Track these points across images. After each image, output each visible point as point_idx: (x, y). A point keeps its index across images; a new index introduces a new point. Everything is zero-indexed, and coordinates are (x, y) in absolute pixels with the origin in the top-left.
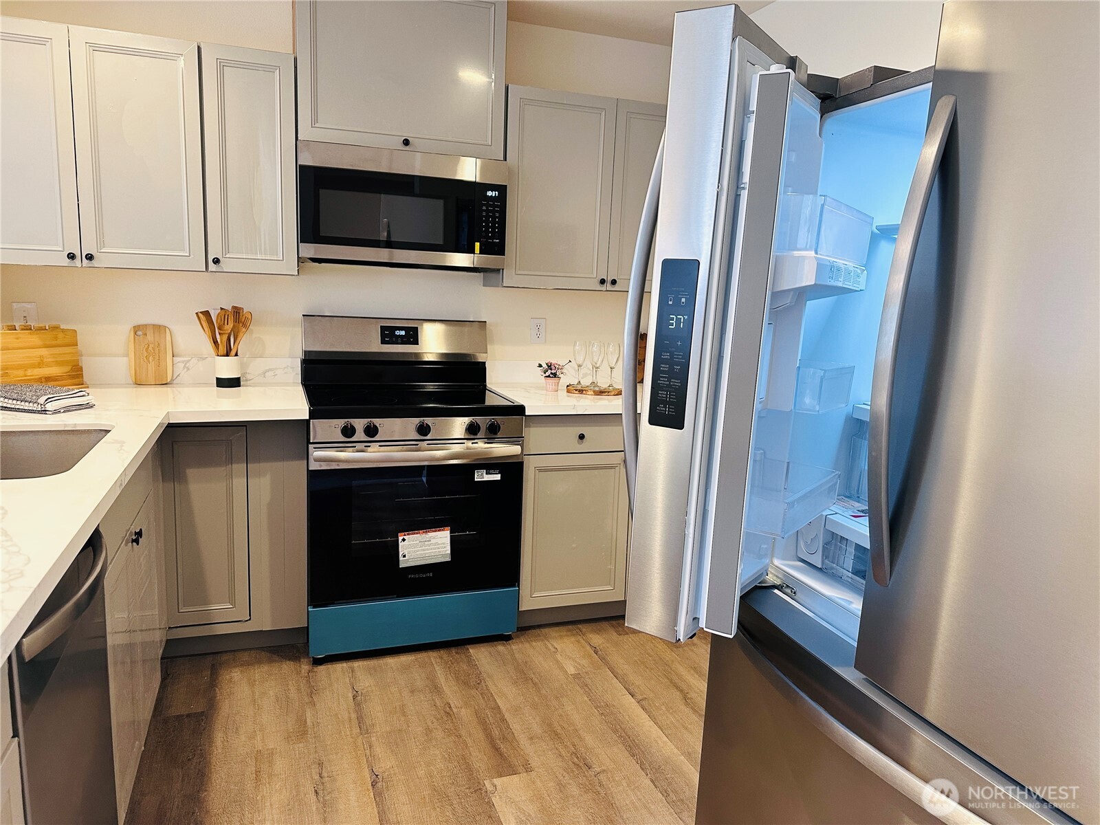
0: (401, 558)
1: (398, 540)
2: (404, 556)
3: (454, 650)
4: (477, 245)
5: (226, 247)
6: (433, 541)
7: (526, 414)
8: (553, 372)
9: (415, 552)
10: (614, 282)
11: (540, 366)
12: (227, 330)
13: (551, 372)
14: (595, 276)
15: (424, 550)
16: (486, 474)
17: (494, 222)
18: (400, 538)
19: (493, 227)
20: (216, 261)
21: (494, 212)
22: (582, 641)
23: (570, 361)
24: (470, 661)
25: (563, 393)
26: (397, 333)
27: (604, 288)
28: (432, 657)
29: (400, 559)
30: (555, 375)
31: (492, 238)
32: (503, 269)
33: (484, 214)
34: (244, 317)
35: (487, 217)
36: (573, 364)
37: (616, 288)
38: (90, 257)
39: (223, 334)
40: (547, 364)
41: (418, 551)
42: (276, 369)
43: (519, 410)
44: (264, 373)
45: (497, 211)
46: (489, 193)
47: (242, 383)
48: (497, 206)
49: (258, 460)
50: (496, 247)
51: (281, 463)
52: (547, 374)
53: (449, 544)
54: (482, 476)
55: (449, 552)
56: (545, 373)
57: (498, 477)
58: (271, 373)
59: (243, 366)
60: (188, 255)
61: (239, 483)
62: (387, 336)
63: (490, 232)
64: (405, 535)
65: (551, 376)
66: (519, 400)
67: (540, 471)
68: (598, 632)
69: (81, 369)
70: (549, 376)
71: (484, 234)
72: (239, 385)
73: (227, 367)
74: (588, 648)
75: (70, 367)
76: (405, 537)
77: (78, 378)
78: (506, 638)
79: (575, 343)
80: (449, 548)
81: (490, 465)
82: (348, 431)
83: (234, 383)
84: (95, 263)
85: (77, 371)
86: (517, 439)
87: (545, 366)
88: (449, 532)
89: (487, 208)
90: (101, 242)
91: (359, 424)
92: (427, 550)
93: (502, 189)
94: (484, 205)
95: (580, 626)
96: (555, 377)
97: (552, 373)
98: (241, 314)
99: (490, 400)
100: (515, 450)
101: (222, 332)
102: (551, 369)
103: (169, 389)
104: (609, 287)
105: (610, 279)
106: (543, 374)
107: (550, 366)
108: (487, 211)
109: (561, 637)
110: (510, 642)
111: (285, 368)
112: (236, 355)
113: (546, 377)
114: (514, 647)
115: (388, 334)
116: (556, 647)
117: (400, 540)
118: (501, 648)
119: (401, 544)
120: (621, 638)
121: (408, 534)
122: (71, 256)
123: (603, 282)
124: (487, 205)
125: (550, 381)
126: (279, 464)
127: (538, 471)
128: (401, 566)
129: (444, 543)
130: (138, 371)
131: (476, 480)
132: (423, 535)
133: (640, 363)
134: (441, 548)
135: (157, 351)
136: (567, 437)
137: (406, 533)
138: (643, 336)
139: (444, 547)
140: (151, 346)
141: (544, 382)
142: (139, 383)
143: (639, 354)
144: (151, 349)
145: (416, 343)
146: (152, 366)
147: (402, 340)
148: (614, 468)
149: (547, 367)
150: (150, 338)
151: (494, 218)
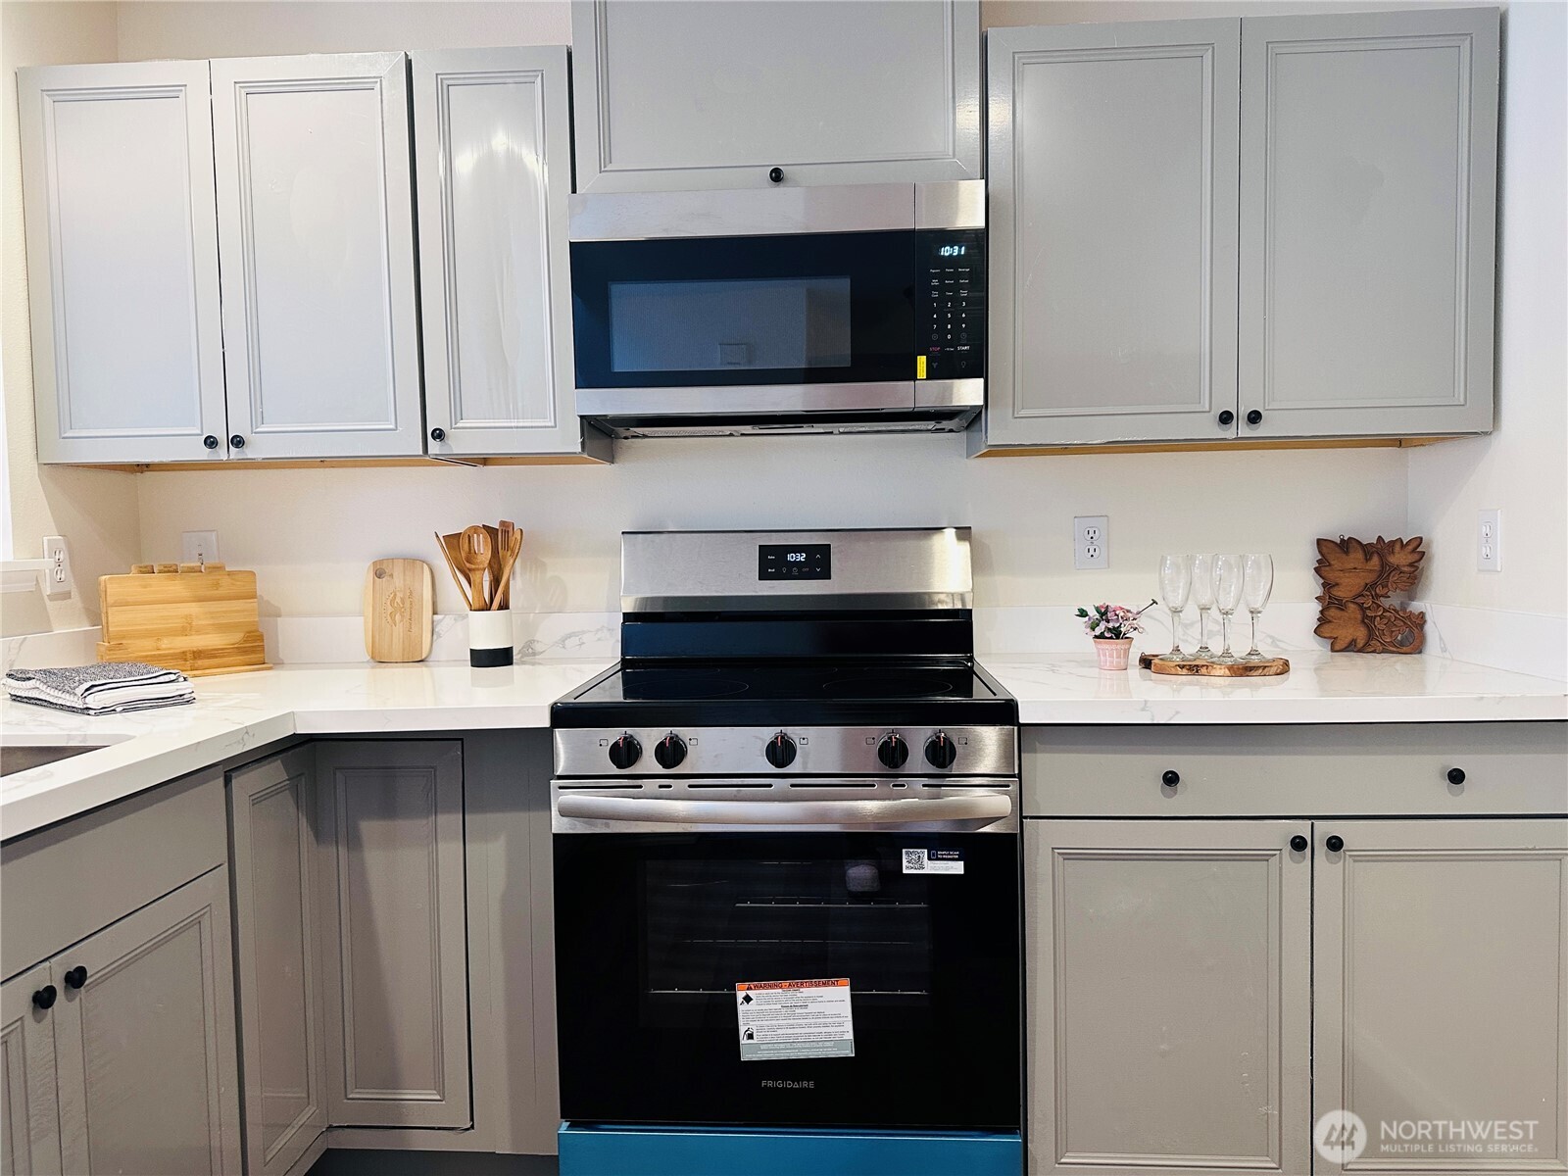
0: (744, 1041)
1: (736, 999)
2: (751, 1037)
4: (922, 361)
5: (455, 409)
6: (812, 1008)
7: (1021, 721)
8: (1110, 625)
9: (772, 1028)
10: (1254, 417)
11: (1083, 613)
12: (481, 563)
13: (1109, 626)
14: (1207, 409)
15: (792, 1027)
16: (929, 859)
17: (958, 309)
18: (740, 995)
19: (957, 321)
20: (439, 435)
21: (956, 288)
23: (1155, 602)
25: (1135, 671)
26: (791, 557)
27: (1229, 433)
29: (742, 1042)
30: (1117, 634)
31: (954, 343)
32: (984, 410)
33: (935, 294)
34: (512, 539)
35: (942, 300)
36: (1161, 611)
37: (1263, 431)
38: (238, 442)
39: (472, 572)
40: (1098, 609)
41: (780, 1027)
42: (583, 632)
44: (563, 640)
45: (963, 286)
46: (946, 251)
47: (515, 660)
48: (964, 275)
49: (483, 808)
50: (963, 360)
51: (526, 814)
52: (1098, 631)
53: (850, 1018)
54: (918, 863)
55: (850, 1036)
56: (1093, 629)
57: (957, 868)
58: (574, 641)
60: (392, 427)
61: (449, 851)
62: (772, 564)
64: (749, 989)
65: (1106, 634)
66: (1011, 690)
67: (1067, 857)
69: (261, 638)
70: (1101, 636)
71: (935, 337)
72: (510, 662)
73: (488, 631)
75: (242, 635)
76: (750, 993)
77: (253, 652)
79: (1163, 560)
80: (849, 1026)
81: (937, 838)
83: (501, 657)
84: (249, 453)
85: (255, 641)
86: (1002, 779)
87: (1093, 613)
88: (848, 988)
89: (941, 281)
90: (258, 416)
91: (649, 739)
92: (801, 1026)
94: (935, 276)
96: (1118, 638)
97: (1109, 629)
98: (511, 534)
100: (1000, 804)
101: (473, 566)
102: (1109, 621)
103: (424, 669)
104: (1246, 431)
105: (1244, 411)
106: (1089, 630)
107: (1103, 613)
108: (941, 288)
111: (598, 630)
112: (504, 606)
113: (1096, 637)
115: (774, 561)
117: (740, 1000)
119: (742, 1008)
121: (757, 987)
122: (211, 442)
123: (1226, 418)
124: (941, 277)
125: (1107, 647)
127: (1061, 858)
128: (745, 1057)
129: (838, 1016)
130: (377, 639)
131: (905, 871)
132: (790, 993)
133: (1341, 605)
134: (834, 1025)
135: (407, 605)
136: (1136, 773)
137: (752, 984)
138: (1346, 545)
139: (840, 1025)
140: (399, 595)
141: (1095, 650)
142: (379, 660)
143: (1337, 584)
144: (398, 600)
145: (826, 574)
146: (399, 630)
147: (800, 571)
148: (1266, 858)
149: (1098, 616)
150: (398, 581)
151: (956, 300)
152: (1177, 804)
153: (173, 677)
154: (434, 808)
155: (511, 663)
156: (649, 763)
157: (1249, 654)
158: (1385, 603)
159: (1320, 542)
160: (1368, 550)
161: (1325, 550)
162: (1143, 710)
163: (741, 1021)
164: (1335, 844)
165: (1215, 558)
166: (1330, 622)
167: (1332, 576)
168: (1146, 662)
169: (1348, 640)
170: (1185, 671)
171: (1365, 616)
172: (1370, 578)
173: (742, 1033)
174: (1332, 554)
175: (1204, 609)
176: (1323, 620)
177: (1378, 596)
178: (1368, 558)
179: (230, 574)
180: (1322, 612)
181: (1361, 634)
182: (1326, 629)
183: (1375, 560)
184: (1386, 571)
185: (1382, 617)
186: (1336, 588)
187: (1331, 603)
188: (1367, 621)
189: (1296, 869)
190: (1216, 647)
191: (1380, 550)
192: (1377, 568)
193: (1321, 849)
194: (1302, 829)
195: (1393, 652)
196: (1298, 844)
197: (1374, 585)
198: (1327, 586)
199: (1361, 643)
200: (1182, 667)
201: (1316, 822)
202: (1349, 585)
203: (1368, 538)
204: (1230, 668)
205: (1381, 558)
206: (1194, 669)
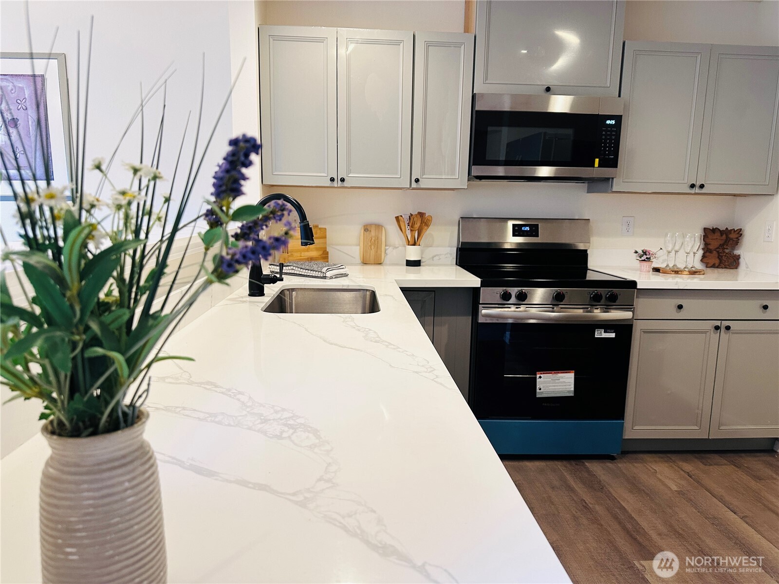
0: (538, 391)
1: (536, 377)
2: (540, 389)
3: (573, 463)
4: (597, 160)
5: (423, 172)
6: (561, 380)
7: (638, 287)
8: (648, 256)
9: (547, 387)
10: (702, 186)
11: (636, 252)
12: (416, 227)
14: (687, 182)
15: (554, 386)
16: (604, 332)
17: (610, 143)
18: (538, 376)
19: (610, 147)
20: (417, 180)
21: (611, 135)
22: (675, 467)
23: (661, 249)
24: (588, 471)
26: (524, 229)
27: (693, 191)
28: (558, 465)
30: (649, 259)
31: (609, 155)
32: (613, 178)
33: (604, 137)
34: (426, 219)
35: (606, 139)
36: (663, 252)
37: (704, 191)
38: (343, 180)
39: (413, 230)
40: (643, 251)
41: (550, 386)
42: (440, 255)
43: (633, 284)
44: (433, 257)
45: (614, 135)
46: (608, 122)
47: (421, 264)
48: (613, 131)
49: (441, 314)
50: (611, 161)
51: (455, 317)
52: (643, 258)
53: (573, 383)
54: (600, 334)
55: (573, 389)
56: (641, 258)
57: (613, 335)
58: (437, 258)
59: (422, 252)
60: (399, 177)
62: (517, 231)
63: (607, 151)
64: (541, 374)
65: (646, 260)
66: (630, 277)
67: (645, 332)
68: (686, 461)
69: (327, 253)
70: (644, 260)
71: (602, 152)
72: (420, 265)
73: (413, 253)
74: (682, 473)
76: (541, 375)
77: (326, 259)
78: (611, 458)
79: (667, 234)
80: (573, 386)
81: (607, 326)
82: (506, 296)
83: (416, 263)
84: (345, 184)
85: (326, 254)
86: (628, 306)
87: (640, 252)
88: (573, 374)
89: (606, 133)
90: (349, 170)
91: (514, 291)
92: (557, 386)
93: (618, 118)
94: (604, 131)
95: (669, 455)
96: (649, 261)
97: (647, 258)
98: (424, 217)
100: (627, 315)
101: (413, 229)
102: (646, 255)
103: (381, 267)
104: (697, 190)
105: (698, 184)
106: (639, 258)
107: (645, 253)
108: (606, 135)
109: (656, 462)
110: (615, 461)
111: (446, 254)
112: (420, 244)
113: (642, 260)
114: (620, 465)
116: (655, 469)
118: (609, 465)
119: (538, 380)
120: (707, 467)
121: (544, 373)
122: (332, 180)
123: (693, 186)
124: (606, 131)
125: (645, 264)
126: (453, 319)
127: (642, 332)
128: (538, 396)
129: (570, 383)
130: (365, 255)
131: (596, 336)
132: (555, 375)
133: (710, 251)
134: (567, 385)
135: (376, 243)
136: (667, 306)
137: (542, 372)
138: (714, 230)
139: (570, 385)
140: (373, 239)
141: (639, 265)
142: (365, 263)
143: (710, 244)
144: (373, 240)
145: (537, 236)
146: (373, 252)
147: (528, 234)
148: (706, 333)
149: (642, 253)
150: (373, 233)
151: (611, 139)
152: (682, 314)
153: (343, 267)
154: (424, 315)
156: (513, 300)
157: (692, 267)
158: (727, 251)
159: (705, 229)
160: (722, 232)
161: (706, 232)
162: (676, 284)
163: (537, 384)
164: (728, 328)
165: (686, 234)
166: (707, 257)
167: (707, 241)
168: (657, 270)
169: (712, 264)
170: (674, 273)
171: (719, 255)
172: (722, 242)
173: (537, 388)
174: (709, 233)
175: (676, 252)
176: (704, 257)
177: (724, 248)
178: (721, 235)
179: (320, 229)
180: (704, 254)
181: (717, 262)
182: (705, 260)
183: (724, 236)
184: (728, 240)
185: (725, 256)
186: (709, 246)
187: (707, 251)
188: (720, 257)
189: (715, 336)
190: (681, 266)
191: (727, 232)
192: (725, 238)
193: (723, 329)
194: (718, 323)
195: (727, 268)
196: (717, 328)
197: (723, 245)
198: (706, 244)
199: (717, 265)
200: (673, 271)
201: (723, 321)
202: (714, 245)
203: (722, 228)
204: (689, 272)
205: (727, 236)
206: (677, 272)
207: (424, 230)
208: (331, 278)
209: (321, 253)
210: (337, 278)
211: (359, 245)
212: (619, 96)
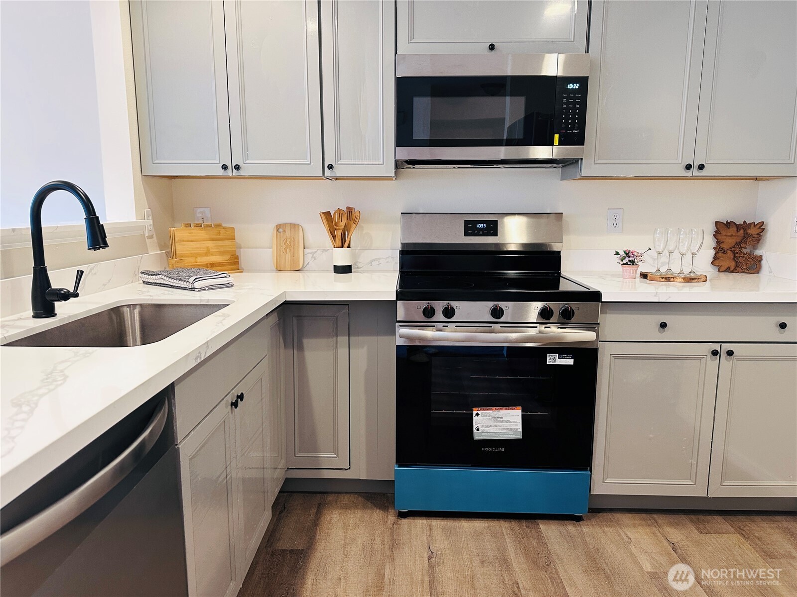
0: (475, 431)
1: (472, 414)
2: (478, 430)
3: (524, 523)
4: (557, 137)
5: (338, 156)
6: (505, 418)
7: (603, 300)
8: (631, 259)
9: (487, 427)
10: (701, 167)
11: (617, 254)
12: (342, 226)
13: (629, 259)
14: (680, 163)
15: (496, 426)
16: (559, 358)
17: (574, 114)
18: (474, 413)
19: (573, 119)
20: (331, 167)
21: (574, 103)
22: (659, 534)
23: (650, 249)
24: (540, 537)
25: (638, 279)
26: (479, 226)
27: (689, 173)
28: (504, 526)
29: (474, 432)
30: (633, 263)
31: (572, 129)
32: (582, 159)
33: (564, 106)
34: (355, 215)
35: (567, 109)
36: (653, 253)
37: (703, 173)
38: (237, 167)
39: (338, 229)
40: (625, 252)
41: (491, 426)
42: (380, 259)
43: (595, 296)
44: (371, 262)
45: (578, 103)
46: (570, 86)
47: (353, 271)
48: (578, 98)
49: (358, 334)
50: (574, 136)
51: (376, 337)
52: (625, 262)
53: (521, 423)
54: (553, 360)
55: (521, 430)
56: (622, 261)
57: (571, 362)
58: (376, 262)
59: (354, 256)
60: (309, 163)
62: (470, 229)
63: (570, 123)
64: (478, 410)
65: (628, 263)
66: (594, 286)
67: (616, 358)
68: (675, 525)
69: (237, 258)
70: (626, 264)
71: (563, 126)
73: (342, 257)
74: (666, 543)
75: (229, 256)
76: (478, 412)
77: (235, 264)
78: (578, 519)
79: (656, 230)
80: (520, 426)
81: (563, 350)
82: (429, 313)
83: (346, 269)
84: (242, 172)
85: (235, 259)
86: (592, 325)
87: (622, 253)
88: (521, 411)
89: (568, 100)
90: (246, 156)
91: (439, 306)
92: (499, 426)
93: (583, 82)
94: (565, 98)
95: (655, 516)
96: (633, 265)
97: (629, 261)
98: (353, 213)
99: (564, 286)
100: (590, 336)
102: (629, 257)
103: (301, 274)
104: (696, 172)
105: (697, 164)
106: (620, 261)
107: (627, 254)
108: (568, 103)
109: (635, 526)
110: (581, 523)
111: (387, 258)
112: (349, 247)
113: (623, 264)
114: (584, 530)
116: (630, 536)
117: (474, 415)
118: (571, 528)
119: (475, 418)
120: (703, 536)
121: (481, 409)
122: (225, 167)
123: (689, 167)
124: (568, 98)
125: (628, 268)
126: (373, 339)
127: (613, 358)
128: (476, 438)
129: (516, 422)
130: (279, 261)
131: (548, 363)
132: (496, 412)
133: (724, 252)
134: (514, 425)
135: (292, 245)
136: (647, 324)
137: (479, 409)
138: (729, 224)
139: (516, 425)
140: (289, 240)
141: (621, 270)
142: (279, 269)
143: (723, 242)
144: (288, 242)
145: (495, 234)
146: (288, 256)
147: (483, 232)
148: (700, 359)
149: (624, 255)
150: (288, 234)
151: (574, 109)
152: (666, 335)
153: (225, 275)
154: (336, 334)
155: (351, 272)
156: (439, 316)
157: (690, 273)
158: (744, 251)
159: (717, 223)
160: (738, 227)
161: (718, 226)
162: (655, 296)
163: (474, 424)
164: (730, 353)
165: (679, 230)
166: (719, 259)
167: (721, 238)
168: (644, 276)
169: (726, 267)
170: (664, 280)
171: (735, 257)
172: (738, 240)
173: (474, 428)
174: (722, 228)
175: (671, 252)
176: (716, 258)
177: (741, 248)
178: (738, 231)
179: (224, 228)
180: (715, 254)
181: (732, 265)
182: (717, 262)
183: (742, 231)
184: (746, 236)
185: (743, 257)
186: (722, 244)
187: (720, 250)
188: (735, 259)
189: (713, 363)
190: (676, 270)
191: (744, 227)
192: (743, 235)
193: (724, 355)
194: (716, 347)
195: (746, 273)
196: (715, 353)
197: (740, 243)
198: (719, 243)
199: (732, 269)
200: (663, 278)
201: (722, 344)
202: (729, 243)
203: (739, 221)
204: (684, 279)
205: (744, 231)
206: (668, 279)
207: (352, 230)
208: (202, 289)
209: (227, 257)
210: (212, 289)
211: (271, 248)
212: (587, 52)
